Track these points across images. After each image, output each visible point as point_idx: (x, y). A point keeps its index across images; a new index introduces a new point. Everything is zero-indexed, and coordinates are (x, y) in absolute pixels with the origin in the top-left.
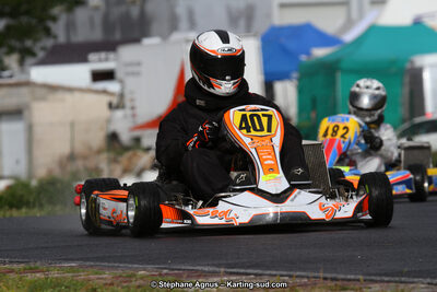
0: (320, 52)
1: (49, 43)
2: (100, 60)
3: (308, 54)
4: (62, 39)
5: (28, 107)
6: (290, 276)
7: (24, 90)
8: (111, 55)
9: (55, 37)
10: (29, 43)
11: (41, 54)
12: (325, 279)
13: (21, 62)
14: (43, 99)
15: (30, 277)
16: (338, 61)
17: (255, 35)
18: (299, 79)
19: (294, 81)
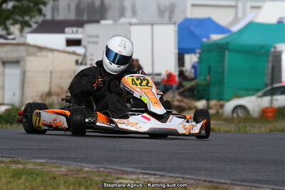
0: (215, 37)
1: (40, 19)
2: (73, 33)
3: (208, 38)
4: (49, 17)
5: (23, 59)
7: (22, 48)
8: (80, 30)
9: (45, 16)
10: (27, 18)
11: (34, 26)
13: (21, 30)
14: (34, 55)
15: (14, 166)
16: (227, 44)
17: (174, 24)
18: (200, 54)
19: (198, 55)
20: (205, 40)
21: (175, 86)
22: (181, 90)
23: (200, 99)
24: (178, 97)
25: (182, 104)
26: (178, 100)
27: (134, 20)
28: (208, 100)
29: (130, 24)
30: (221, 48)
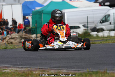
0: (38, 8)
3: (35, 9)
6: (30, 68)
12: (39, 68)
16: (43, 11)
17: (21, 4)
18: (32, 15)
19: (31, 16)
20: (33, 10)
21: (23, 29)
22: (25, 31)
23: (33, 34)
24: (24, 34)
25: (26, 36)
26: (24, 35)
27: (4, 3)
28: (36, 34)
29: (3, 5)
30: (40, 13)
